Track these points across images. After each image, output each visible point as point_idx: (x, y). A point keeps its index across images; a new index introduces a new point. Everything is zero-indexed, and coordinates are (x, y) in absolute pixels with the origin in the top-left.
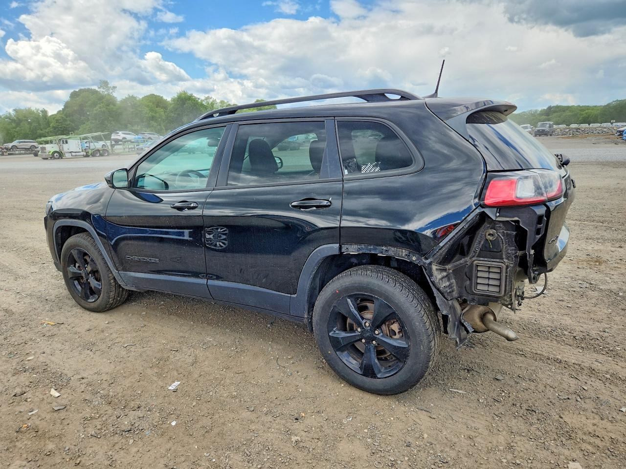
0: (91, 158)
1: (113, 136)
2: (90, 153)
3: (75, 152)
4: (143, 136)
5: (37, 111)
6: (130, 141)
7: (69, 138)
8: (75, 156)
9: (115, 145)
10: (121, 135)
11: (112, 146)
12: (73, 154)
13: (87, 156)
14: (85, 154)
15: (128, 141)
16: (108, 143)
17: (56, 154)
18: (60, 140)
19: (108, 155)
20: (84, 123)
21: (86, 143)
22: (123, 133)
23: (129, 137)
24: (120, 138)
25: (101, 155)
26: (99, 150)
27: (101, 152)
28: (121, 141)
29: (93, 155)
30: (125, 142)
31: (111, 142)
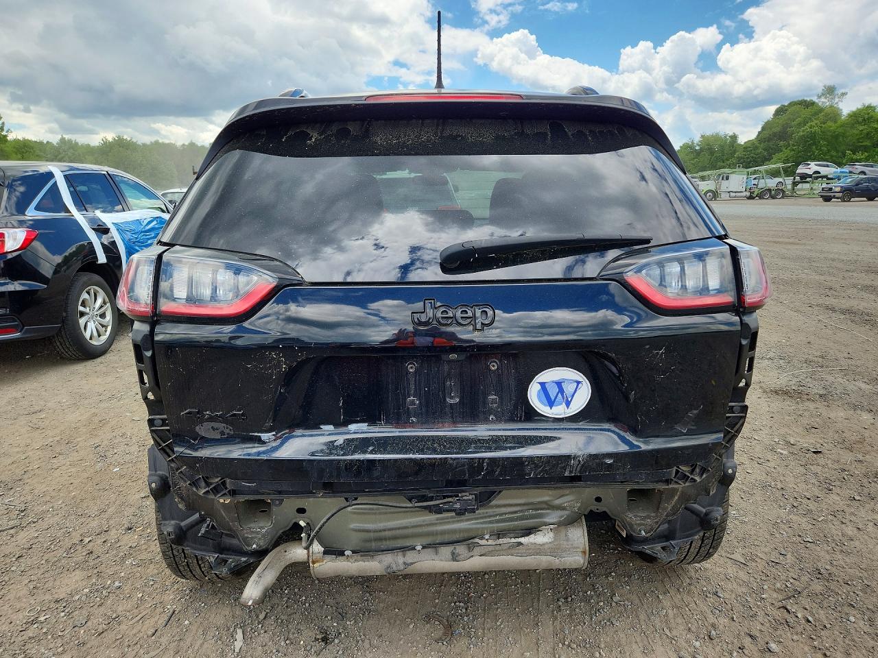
0: (757, 201)
1: (801, 170)
2: (756, 193)
3: (735, 192)
4: (851, 169)
5: (725, 137)
6: (826, 177)
7: (733, 172)
8: (734, 197)
9: (799, 183)
10: (813, 167)
11: (795, 184)
12: (732, 194)
13: (751, 198)
14: (748, 194)
15: (822, 177)
16: (789, 180)
17: (708, 195)
18: (720, 175)
19: (783, 197)
20: (781, 151)
21: (755, 179)
22: (816, 165)
23: (824, 171)
24: (810, 172)
25: (773, 197)
26: (770, 190)
27: (773, 192)
28: (810, 176)
29: (761, 196)
30: (817, 178)
31: (794, 179)
